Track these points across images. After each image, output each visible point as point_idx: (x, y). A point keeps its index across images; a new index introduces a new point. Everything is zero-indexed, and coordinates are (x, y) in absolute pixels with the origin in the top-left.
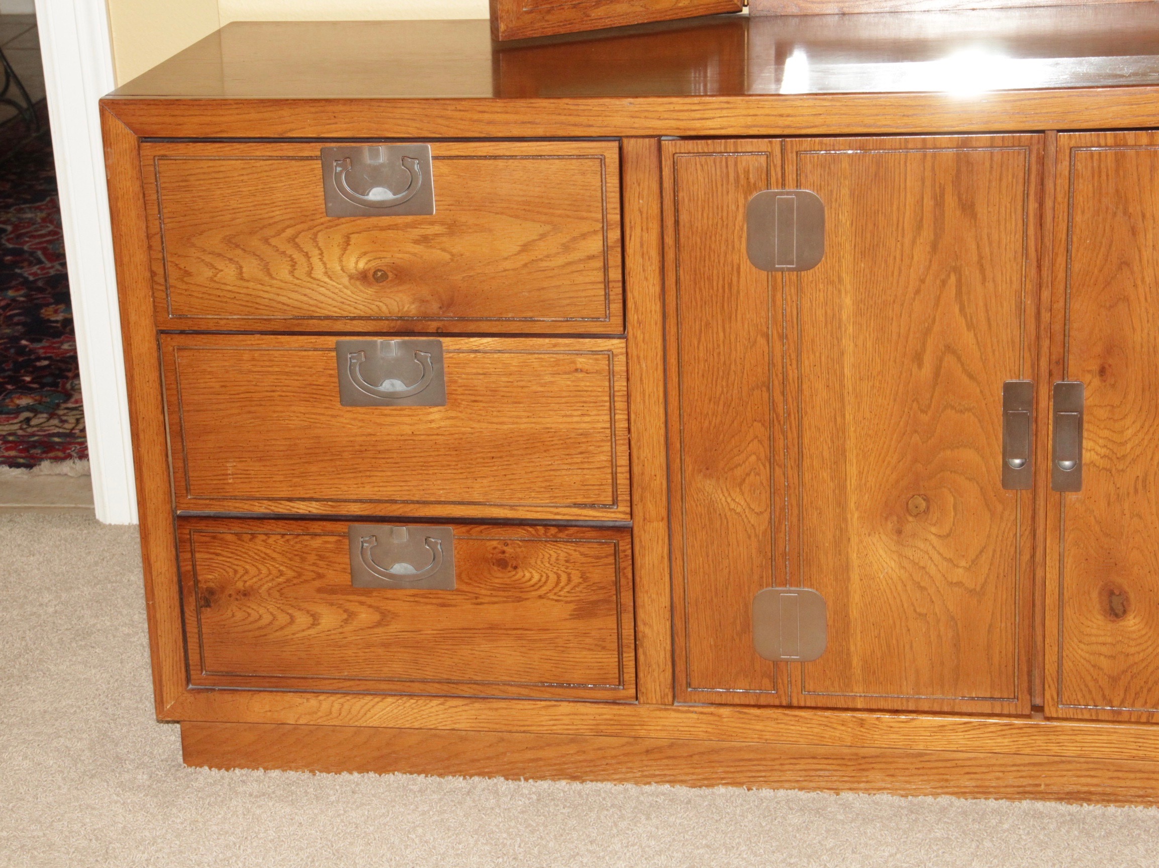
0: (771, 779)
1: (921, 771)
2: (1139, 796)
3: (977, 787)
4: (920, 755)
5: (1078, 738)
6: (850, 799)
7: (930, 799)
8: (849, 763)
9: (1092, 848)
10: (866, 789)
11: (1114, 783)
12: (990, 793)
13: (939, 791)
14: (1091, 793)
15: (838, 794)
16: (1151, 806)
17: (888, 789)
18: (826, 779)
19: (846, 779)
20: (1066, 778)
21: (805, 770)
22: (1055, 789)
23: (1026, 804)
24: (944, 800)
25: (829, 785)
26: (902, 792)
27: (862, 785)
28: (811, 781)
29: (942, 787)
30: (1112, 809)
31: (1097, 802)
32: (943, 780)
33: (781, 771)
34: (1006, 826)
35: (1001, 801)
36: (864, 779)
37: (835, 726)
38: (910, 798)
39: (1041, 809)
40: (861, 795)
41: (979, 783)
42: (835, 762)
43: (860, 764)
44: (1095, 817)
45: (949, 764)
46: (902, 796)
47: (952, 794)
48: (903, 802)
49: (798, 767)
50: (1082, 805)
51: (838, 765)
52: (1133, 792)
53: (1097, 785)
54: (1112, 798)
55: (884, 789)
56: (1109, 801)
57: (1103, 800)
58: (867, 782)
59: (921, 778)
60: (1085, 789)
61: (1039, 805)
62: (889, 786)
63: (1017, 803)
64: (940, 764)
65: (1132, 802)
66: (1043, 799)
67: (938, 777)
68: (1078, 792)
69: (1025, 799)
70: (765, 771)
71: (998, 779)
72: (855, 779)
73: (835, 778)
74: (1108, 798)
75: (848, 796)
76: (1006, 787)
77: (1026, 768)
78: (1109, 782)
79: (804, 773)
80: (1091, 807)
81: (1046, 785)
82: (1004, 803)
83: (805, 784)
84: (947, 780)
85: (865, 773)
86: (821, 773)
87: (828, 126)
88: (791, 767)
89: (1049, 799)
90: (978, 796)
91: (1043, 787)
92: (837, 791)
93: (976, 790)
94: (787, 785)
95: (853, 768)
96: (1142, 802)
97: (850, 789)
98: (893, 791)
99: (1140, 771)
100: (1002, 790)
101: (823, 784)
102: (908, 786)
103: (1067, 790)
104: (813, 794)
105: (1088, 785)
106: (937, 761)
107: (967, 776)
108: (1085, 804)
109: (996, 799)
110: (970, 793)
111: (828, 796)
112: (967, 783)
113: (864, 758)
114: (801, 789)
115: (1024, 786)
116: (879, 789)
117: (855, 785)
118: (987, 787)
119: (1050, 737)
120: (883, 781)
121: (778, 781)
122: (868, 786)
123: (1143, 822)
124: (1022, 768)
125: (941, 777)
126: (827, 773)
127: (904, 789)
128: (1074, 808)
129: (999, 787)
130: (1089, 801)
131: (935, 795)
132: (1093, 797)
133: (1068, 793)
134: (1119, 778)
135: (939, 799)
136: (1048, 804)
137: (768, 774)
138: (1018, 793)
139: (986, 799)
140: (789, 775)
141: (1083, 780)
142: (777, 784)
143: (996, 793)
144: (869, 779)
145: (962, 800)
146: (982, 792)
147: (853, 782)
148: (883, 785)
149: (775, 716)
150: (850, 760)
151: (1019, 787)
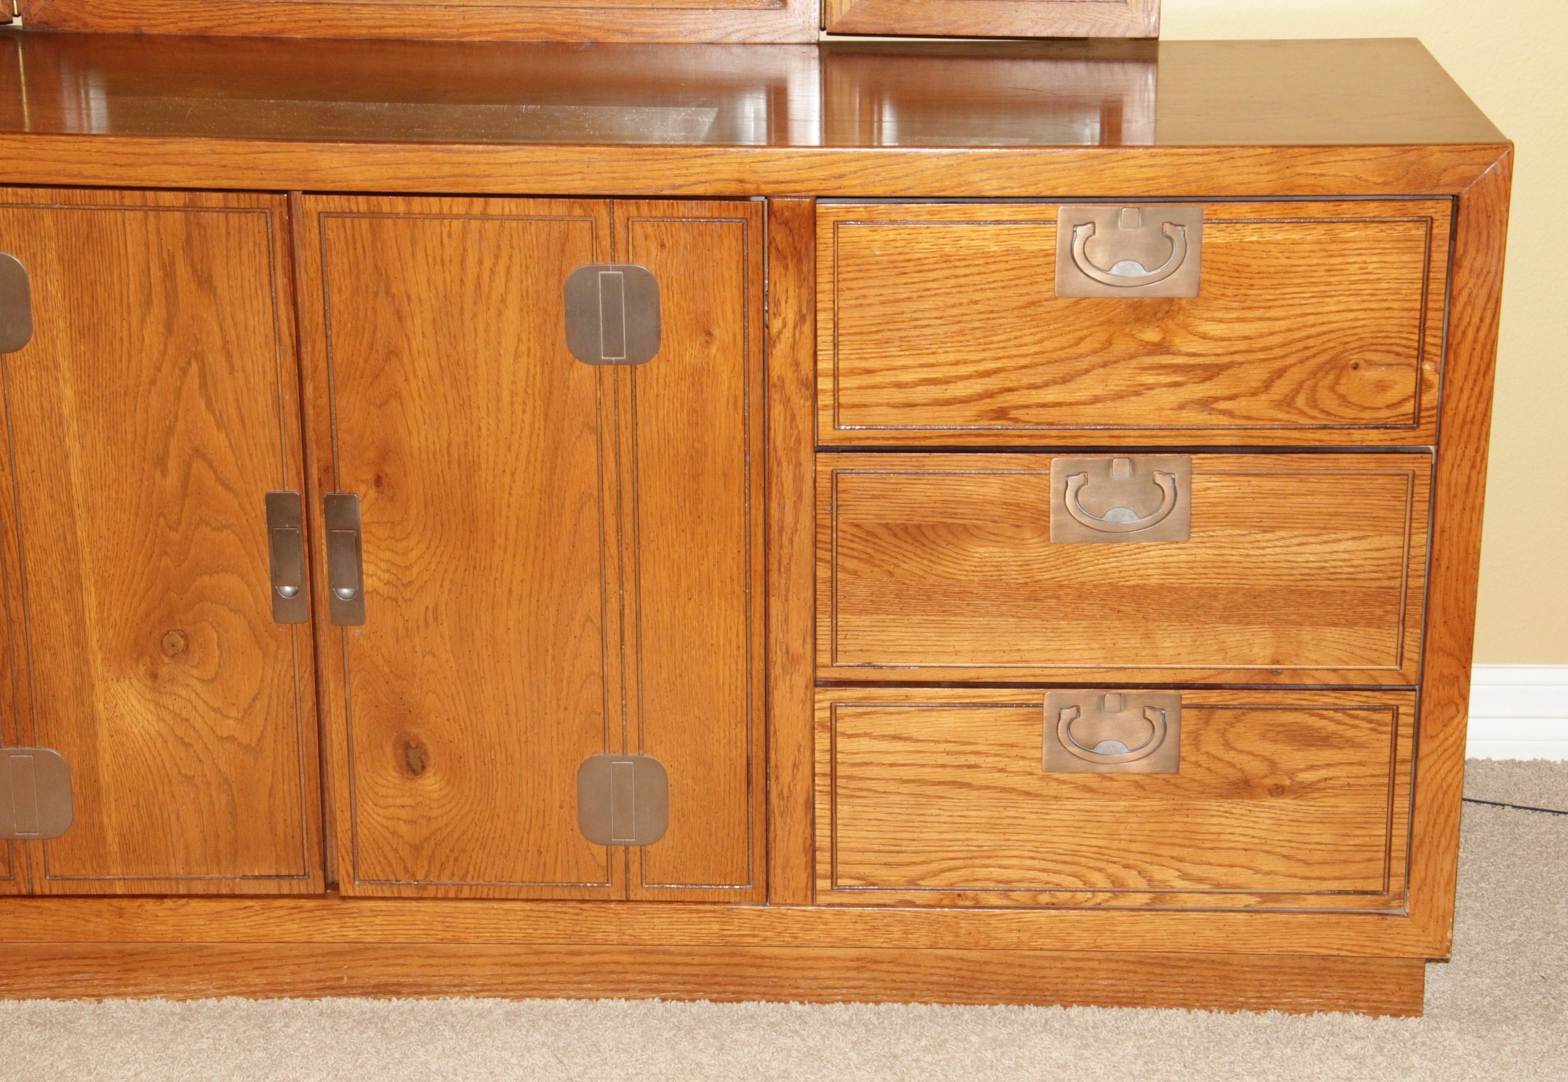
0: (16, 987)
1: (201, 968)
2: (455, 986)
3: (268, 984)
4: (200, 949)
5: (378, 920)
6: (114, 1007)
7: (212, 1002)
8: (114, 963)
9: (383, 1050)
10: (135, 994)
11: (427, 970)
12: (283, 991)
13: (225, 991)
14: (400, 985)
15: (100, 1002)
16: (468, 996)
17: (162, 992)
18: (85, 983)
19: (110, 982)
20: (371, 969)
21: (58, 974)
22: (360, 982)
23: (325, 1002)
24: (229, 1002)
25: (90, 991)
26: (180, 995)
27: (130, 989)
28: (66, 987)
29: (227, 987)
30: (424, 1001)
31: (409, 995)
32: (228, 978)
33: (27, 976)
34: (291, 1031)
35: (296, 1000)
36: (133, 982)
37: (88, 918)
38: (189, 1001)
39: (343, 1007)
40: (129, 1000)
41: (270, 979)
42: (95, 962)
43: (126, 963)
44: (402, 1013)
45: (234, 958)
46: (179, 1000)
47: (241, 994)
48: (178, 1007)
49: (48, 970)
50: (390, 1000)
51: (100, 965)
52: (447, 980)
53: (407, 975)
54: (425, 989)
55: (158, 992)
56: (422, 994)
57: (416, 993)
58: (136, 985)
59: (201, 976)
60: (394, 980)
61: (340, 1002)
62: (163, 988)
63: (316, 1001)
64: (224, 959)
65: (447, 993)
66: (347, 995)
67: (222, 974)
68: (386, 984)
69: (326, 996)
70: (7, 978)
71: (293, 973)
72: (122, 982)
73: (96, 982)
74: (419, 990)
75: (111, 1003)
76: (303, 982)
77: (325, 959)
78: (419, 971)
79: (56, 978)
80: (402, 1001)
81: (350, 978)
82: (300, 1001)
83: (58, 990)
84: (233, 978)
85: (135, 974)
86: (79, 976)
87: (21, 173)
88: (40, 970)
89: (354, 995)
90: (271, 994)
91: (345, 979)
92: (99, 998)
93: (268, 987)
94: (34, 993)
95: (117, 968)
96: (459, 992)
97: (116, 995)
98: (169, 994)
99: (454, 956)
100: (300, 986)
101: (81, 990)
102: (187, 987)
103: (373, 982)
104: (69, 1004)
105: (397, 975)
106: (219, 955)
107: (257, 972)
108: (394, 999)
109: (292, 998)
110: (261, 992)
111: (88, 1006)
113: (131, 955)
114: (53, 998)
115: (324, 981)
116: (151, 993)
117: (123, 990)
118: (281, 984)
119: (345, 920)
120: (156, 982)
121: (25, 990)
122: (137, 990)
123: (453, 1016)
124: (320, 959)
125: (226, 974)
126: (86, 976)
127: (180, 992)
128: (379, 1004)
129: (294, 983)
130: (398, 994)
131: (219, 997)
132: (405, 990)
133: (374, 986)
134: (431, 965)
135: (224, 1001)
136: (351, 1000)
137: (12, 981)
138: (318, 989)
139: (280, 998)
140: (38, 981)
141: (391, 970)
142: (23, 994)
143: (291, 990)
144: (138, 981)
145: (252, 1000)
146: (275, 990)
147: (120, 986)
148: (156, 987)
149: (11, 908)
150: (114, 958)
151: (318, 981)
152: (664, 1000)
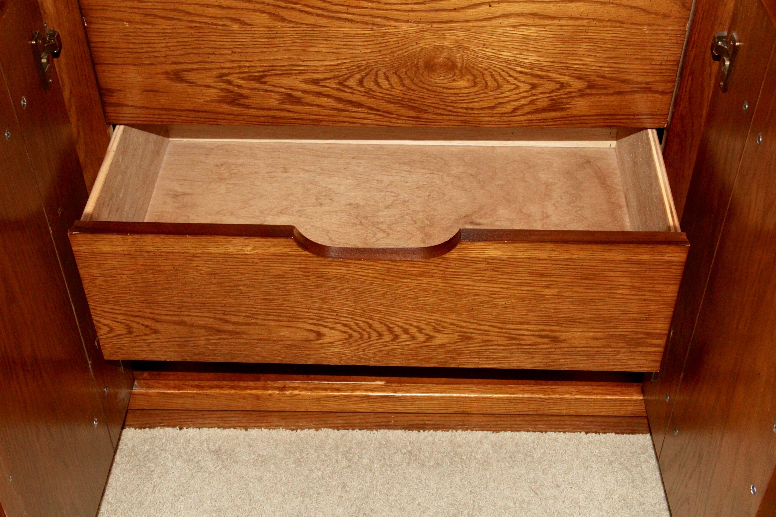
0: (197, 422)
2: (460, 425)
3: (346, 423)
5: (417, 403)
6: (255, 433)
13: (320, 426)
14: (425, 424)
15: (246, 430)
18: (237, 421)
19: (252, 421)
20: (409, 417)
21: (221, 417)
22: (401, 423)
23: (381, 432)
24: (323, 431)
25: (240, 425)
26: (293, 427)
27: (264, 424)
28: (226, 423)
29: (321, 424)
30: (440, 433)
31: (431, 429)
32: (322, 420)
33: (203, 418)
36: (265, 421)
37: (238, 400)
38: (299, 431)
40: (264, 429)
41: (348, 421)
46: (293, 430)
47: (329, 427)
49: (215, 416)
50: (419, 431)
51: (246, 414)
52: (454, 423)
53: (430, 421)
54: (441, 427)
55: (280, 426)
57: (435, 428)
58: (267, 423)
59: (306, 420)
60: (422, 423)
61: (390, 433)
62: (283, 424)
63: (374, 431)
65: (454, 429)
66: (393, 428)
67: (318, 419)
68: (417, 425)
69: (380, 429)
71: (361, 419)
72: (258, 421)
73: (243, 421)
74: (438, 427)
75: (253, 431)
76: (367, 423)
79: (220, 419)
80: (426, 432)
81: (394, 421)
82: (365, 432)
83: (221, 424)
84: (325, 421)
85: (266, 418)
86: (233, 419)
88: (210, 416)
89: (397, 429)
90: (348, 427)
91: (392, 422)
92: (246, 428)
93: (346, 425)
94: (208, 425)
96: (461, 428)
97: (256, 427)
98: (287, 427)
100: (365, 424)
101: (235, 425)
102: (297, 424)
103: (409, 423)
104: (229, 430)
105: (423, 421)
107: (339, 418)
108: (422, 431)
109: (360, 430)
110: (342, 428)
111: (240, 432)
112: (340, 422)
114: (219, 428)
115: (380, 422)
116: (276, 426)
118: (354, 424)
119: (397, 403)
120: (279, 422)
121: (202, 423)
122: (267, 425)
126: (237, 419)
129: (362, 423)
130: (424, 429)
131: (317, 429)
132: (428, 425)
133: (410, 425)
134: (445, 417)
135: (320, 431)
136: (396, 432)
137: (194, 420)
138: (375, 426)
139: (353, 429)
140: (209, 420)
141: (421, 419)
142: (201, 427)
143: (359, 426)
144: (268, 421)
145: (336, 431)
146: (350, 425)
147: (257, 423)
148: (279, 424)
151: (376, 423)
152: (587, 433)
